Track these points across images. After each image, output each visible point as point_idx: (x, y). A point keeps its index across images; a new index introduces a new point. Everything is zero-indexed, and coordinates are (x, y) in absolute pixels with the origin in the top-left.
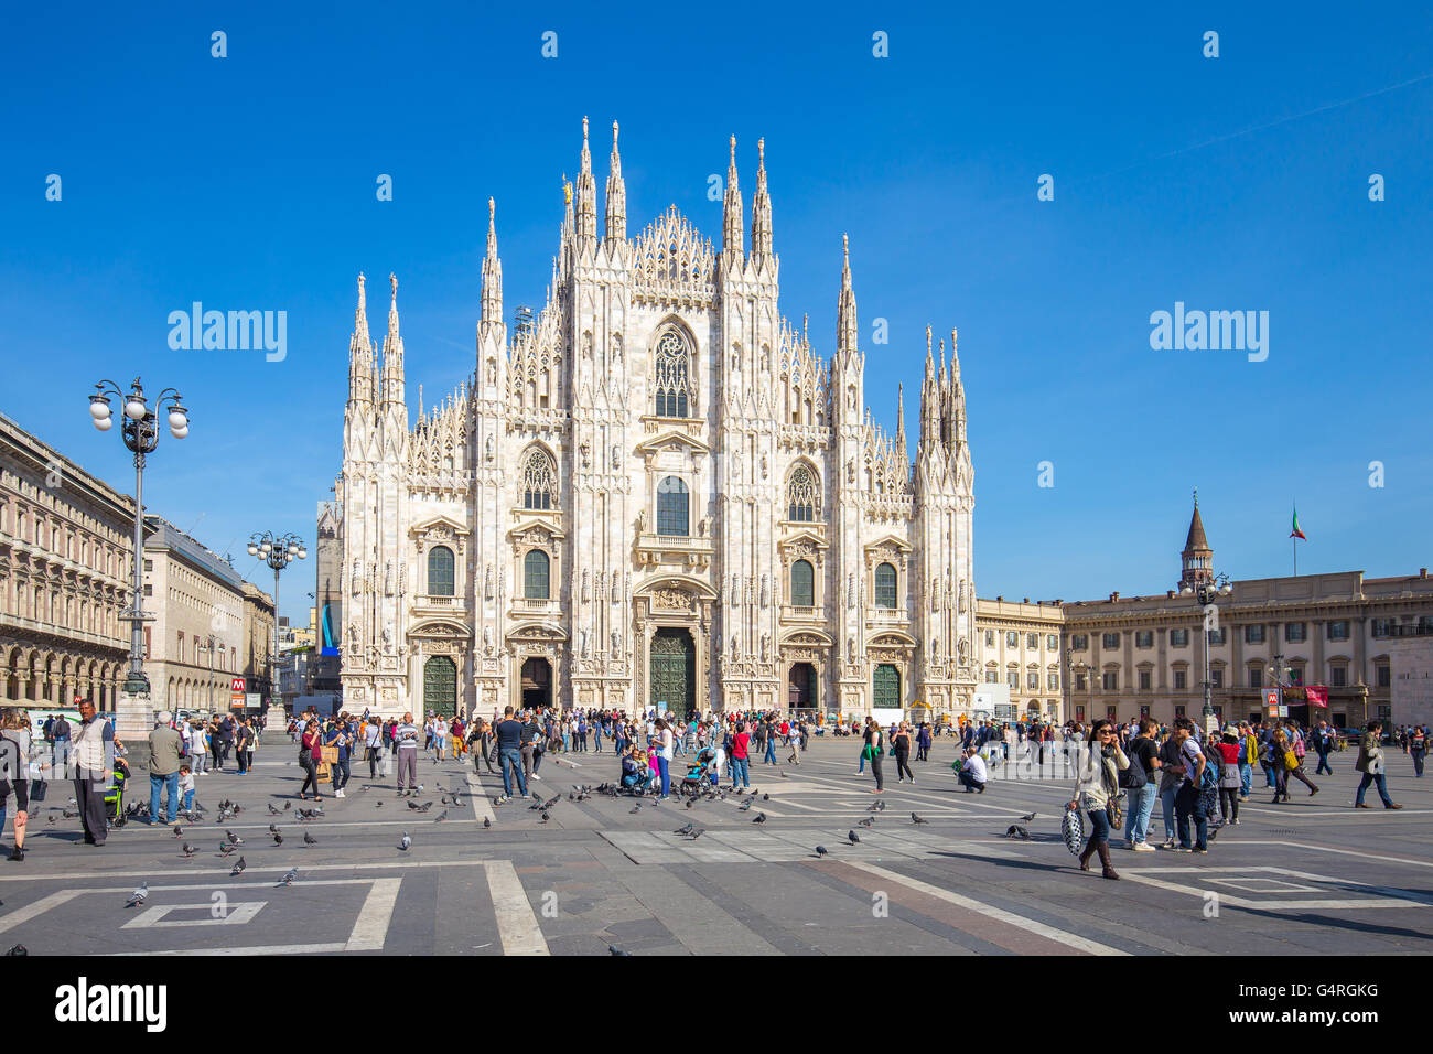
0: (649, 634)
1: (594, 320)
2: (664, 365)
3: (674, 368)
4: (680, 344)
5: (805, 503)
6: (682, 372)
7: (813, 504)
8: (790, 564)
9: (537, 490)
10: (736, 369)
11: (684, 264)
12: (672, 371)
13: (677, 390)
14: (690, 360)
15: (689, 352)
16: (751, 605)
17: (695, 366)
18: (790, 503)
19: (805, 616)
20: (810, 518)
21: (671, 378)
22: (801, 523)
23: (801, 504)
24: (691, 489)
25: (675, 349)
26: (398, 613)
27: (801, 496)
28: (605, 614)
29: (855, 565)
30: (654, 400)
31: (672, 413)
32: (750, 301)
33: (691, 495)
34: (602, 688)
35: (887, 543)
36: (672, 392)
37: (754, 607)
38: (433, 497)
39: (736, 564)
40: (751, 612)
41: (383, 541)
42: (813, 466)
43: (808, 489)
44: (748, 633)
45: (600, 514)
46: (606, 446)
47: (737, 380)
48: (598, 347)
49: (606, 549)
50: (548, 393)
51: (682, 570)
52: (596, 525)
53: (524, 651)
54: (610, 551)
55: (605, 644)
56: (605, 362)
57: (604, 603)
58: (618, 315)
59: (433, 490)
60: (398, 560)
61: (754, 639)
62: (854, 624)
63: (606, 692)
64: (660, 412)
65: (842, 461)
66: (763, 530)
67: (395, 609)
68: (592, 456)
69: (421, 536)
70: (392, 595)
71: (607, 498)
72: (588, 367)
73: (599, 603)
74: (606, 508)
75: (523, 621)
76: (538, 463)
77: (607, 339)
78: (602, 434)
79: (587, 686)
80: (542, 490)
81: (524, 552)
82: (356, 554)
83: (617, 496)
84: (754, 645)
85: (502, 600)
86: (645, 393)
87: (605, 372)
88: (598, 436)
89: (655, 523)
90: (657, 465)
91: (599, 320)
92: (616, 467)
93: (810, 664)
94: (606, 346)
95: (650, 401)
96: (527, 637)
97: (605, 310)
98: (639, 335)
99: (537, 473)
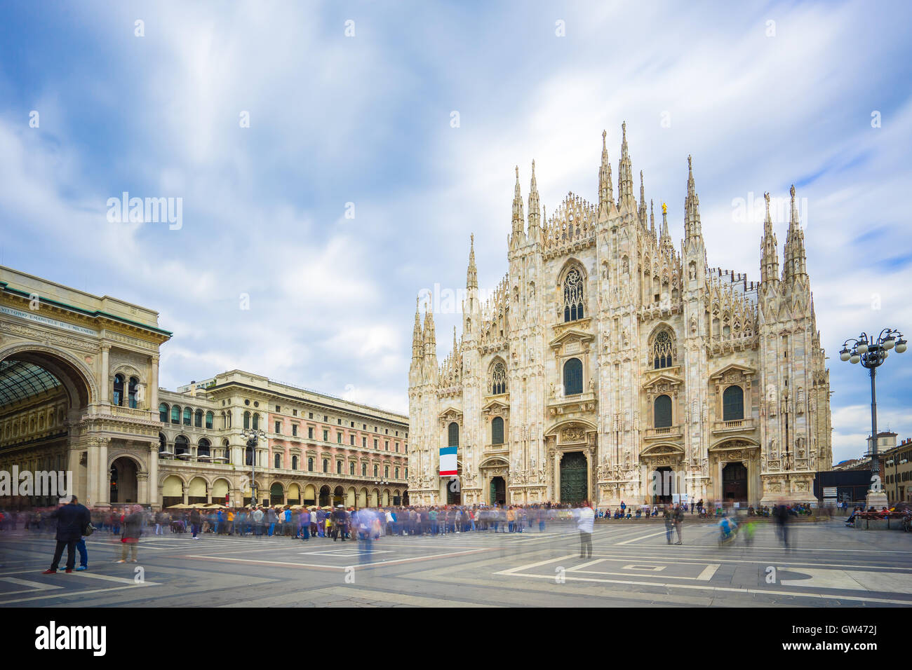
0: (558, 458)
1: (520, 279)
2: (569, 291)
3: (575, 292)
4: (578, 275)
5: (666, 355)
6: (580, 292)
7: (672, 354)
8: (653, 400)
9: (499, 384)
10: (606, 279)
11: (578, 225)
12: (573, 294)
13: (577, 304)
14: (583, 283)
15: (583, 278)
16: (617, 432)
17: (586, 286)
18: (654, 357)
19: (663, 434)
20: (670, 365)
21: (573, 298)
22: (664, 369)
23: (663, 356)
24: (583, 364)
25: (575, 279)
26: (430, 460)
27: (663, 351)
28: (527, 448)
29: (697, 392)
30: (563, 315)
31: (574, 318)
32: (614, 231)
33: (584, 367)
34: (525, 492)
35: (732, 370)
36: (574, 306)
37: (619, 433)
38: (449, 398)
39: (607, 407)
40: (617, 437)
41: (424, 425)
42: (670, 328)
43: (669, 345)
44: (615, 451)
45: (524, 390)
46: (527, 350)
47: (606, 285)
48: (522, 294)
49: (527, 411)
50: (502, 329)
51: (578, 415)
52: (522, 397)
53: (491, 474)
54: (530, 411)
55: (527, 467)
56: (526, 301)
57: (526, 442)
58: (532, 271)
59: (448, 395)
60: (430, 433)
61: (620, 454)
62: (697, 435)
63: (528, 495)
64: (567, 319)
65: (685, 319)
66: (626, 380)
67: (429, 458)
68: (519, 358)
69: (443, 419)
70: (427, 451)
71: (527, 380)
72: (516, 307)
73: (524, 442)
74: (527, 386)
75: (489, 457)
76: (499, 368)
77: (527, 287)
78: (525, 344)
79: (518, 491)
80: (501, 383)
81: (491, 419)
82: (413, 433)
83: (533, 378)
84: (620, 458)
85: (475, 447)
86: (555, 312)
87: (526, 307)
88: (522, 345)
89: (562, 389)
90: (562, 353)
91: (522, 278)
92: (533, 361)
93: (669, 467)
94: (526, 291)
95: (559, 315)
96: (491, 466)
97: (525, 271)
98: (550, 278)
99: (499, 374)
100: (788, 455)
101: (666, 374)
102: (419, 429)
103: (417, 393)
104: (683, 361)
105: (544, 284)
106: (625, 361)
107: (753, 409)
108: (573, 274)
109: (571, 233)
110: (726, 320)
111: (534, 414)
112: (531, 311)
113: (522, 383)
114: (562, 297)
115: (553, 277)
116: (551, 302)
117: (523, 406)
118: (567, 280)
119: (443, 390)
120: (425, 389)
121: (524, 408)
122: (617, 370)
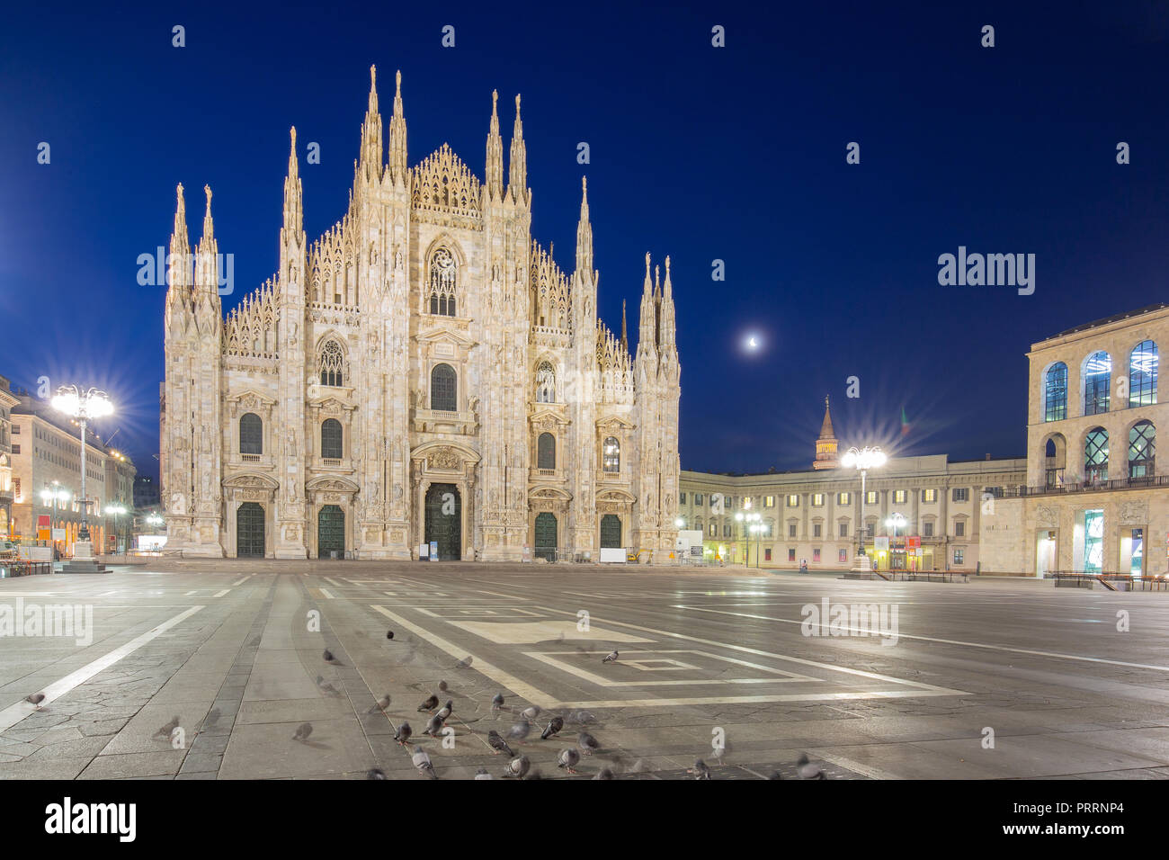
0: (423, 489)
1: (380, 233)
2: (437, 273)
3: (446, 277)
4: (450, 257)
5: (550, 389)
6: (452, 281)
8: (537, 436)
9: (332, 371)
11: (454, 193)
12: (443, 279)
13: (447, 295)
14: (457, 270)
15: (458, 264)
16: (506, 467)
17: (460, 276)
18: (537, 388)
19: (547, 476)
20: (553, 400)
21: (443, 285)
22: (546, 403)
23: (547, 389)
24: (458, 375)
26: (214, 467)
27: (546, 383)
28: (387, 471)
29: (588, 438)
30: (429, 302)
31: (443, 312)
33: (459, 378)
34: (385, 531)
36: (443, 296)
37: (508, 469)
38: (245, 373)
39: (493, 435)
40: (506, 472)
41: (200, 408)
43: (553, 377)
44: (504, 489)
45: (384, 391)
46: (389, 337)
47: (496, 288)
48: (383, 256)
49: (389, 421)
50: (340, 291)
51: (451, 438)
52: (382, 399)
53: (320, 500)
54: (393, 421)
55: (387, 496)
56: (390, 267)
57: (388, 463)
58: (399, 230)
59: (242, 368)
60: (215, 425)
61: (508, 494)
62: (586, 483)
63: (388, 534)
64: (434, 311)
65: (579, 356)
66: (516, 409)
67: (210, 464)
68: (378, 343)
69: (233, 404)
70: (206, 452)
71: (389, 378)
72: (374, 272)
73: (383, 463)
74: (388, 387)
75: (317, 475)
76: (333, 349)
77: (390, 250)
78: (385, 326)
79: (372, 529)
80: (335, 371)
81: (321, 420)
82: (178, 417)
83: (398, 377)
84: (508, 498)
85: (303, 458)
86: (422, 295)
87: (388, 276)
88: (383, 329)
89: (429, 400)
90: (432, 354)
91: (383, 233)
92: (399, 353)
93: (552, 513)
94: (389, 257)
95: (425, 302)
96: (323, 488)
97: (389, 226)
98: (417, 248)
99: (332, 357)
101: (551, 409)
102: (189, 415)
105: (413, 252)
106: (515, 385)
107: (630, 464)
108: (440, 256)
109: (444, 199)
111: (399, 426)
112: (396, 285)
113: (382, 380)
114: (429, 279)
115: (420, 249)
116: (417, 281)
117: (383, 412)
118: (435, 258)
119: (230, 359)
120: (204, 349)
121: (384, 416)
122: (506, 392)
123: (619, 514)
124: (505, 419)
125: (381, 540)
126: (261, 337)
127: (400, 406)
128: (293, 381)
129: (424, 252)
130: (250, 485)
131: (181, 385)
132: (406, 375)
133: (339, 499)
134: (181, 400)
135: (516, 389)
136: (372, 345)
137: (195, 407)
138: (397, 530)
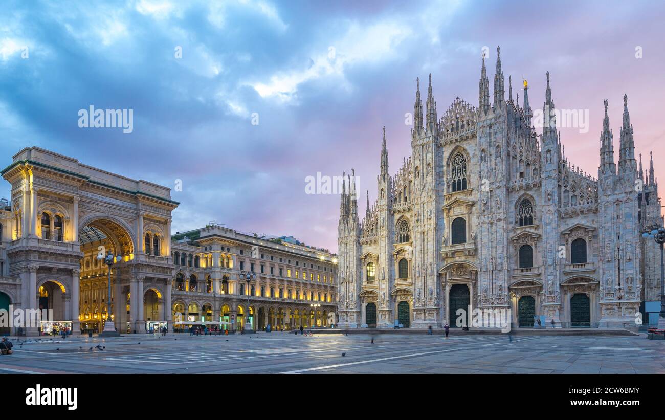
0: (448, 289)
1: (420, 161)
2: (455, 169)
3: (460, 169)
4: (463, 158)
5: (528, 216)
6: (464, 170)
7: (533, 215)
8: (518, 248)
9: (404, 235)
10: (483, 162)
11: (463, 121)
12: (459, 171)
13: (461, 179)
14: (466, 163)
15: (467, 160)
17: (468, 165)
18: (519, 217)
19: (526, 272)
20: (531, 223)
21: (459, 174)
22: (526, 226)
24: (467, 222)
25: (460, 161)
26: (354, 289)
27: (526, 213)
28: (425, 282)
30: (451, 186)
31: (459, 189)
32: (490, 127)
33: (467, 224)
34: (424, 313)
35: (578, 228)
36: (459, 180)
37: (494, 272)
38: (368, 245)
39: (484, 253)
40: (492, 274)
41: (349, 264)
42: (532, 197)
43: (530, 209)
44: (491, 284)
45: (424, 240)
46: (425, 212)
47: (484, 166)
48: (421, 172)
49: (426, 255)
50: (406, 196)
51: (463, 258)
52: (422, 245)
53: (399, 299)
54: (428, 255)
55: (426, 295)
56: (425, 176)
57: (425, 277)
58: (429, 155)
59: (367, 243)
60: (354, 270)
61: (494, 287)
62: (552, 274)
63: (427, 314)
64: (454, 190)
65: (543, 191)
66: (498, 235)
67: (353, 288)
68: (419, 218)
69: (363, 260)
70: (352, 283)
71: (426, 233)
72: (417, 181)
73: (423, 277)
74: (426, 237)
75: (397, 287)
76: (404, 224)
77: (425, 167)
78: (423, 207)
79: (419, 312)
80: (405, 235)
81: (398, 260)
82: (342, 269)
83: (430, 232)
84: (494, 289)
85: (387, 280)
86: (446, 184)
87: (425, 181)
88: (422, 208)
89: (451, 240)
90: (451, 214)
91: (421, 160)
92: (430, 219)
93: (530, 296)
94: (425, 170)
95: (448, 187)
96: (399, 294)
97: (424, 155)
98: (442, 160)
99: (404, 228)
100: (620, 289)
101: (528, 229)
103: (344, 241)
104: (541, 220)
105: (438, 164)
106: (497, 221)
107: (594, 256)
108: (457, 159)
109: (457, 127)
110: (574, 191)
111: (431, 258)
112: (428, 184)
113: (422, 235)
114: (451, 174)
115: (444, 159)
116: (443, 177)
117: (423, 252)
118: (454, 161)
119: (362, 240)
120: (350, 238)
121: (424, 253)
122: (491, 227)
123: (587, 292)
124: (492, 242)
125: (423, 318)
126: (374, 227)
127: (431, 246)
128: (383, 244)
129: (446, 160)
130: (370, 295)
131: (343, 255)
132: (434, 230)
133: (407, 298)
134: (343, 262)
135: (498, 223)
136: (417, 218)
137: (348, 264)
138: (431, 312)
